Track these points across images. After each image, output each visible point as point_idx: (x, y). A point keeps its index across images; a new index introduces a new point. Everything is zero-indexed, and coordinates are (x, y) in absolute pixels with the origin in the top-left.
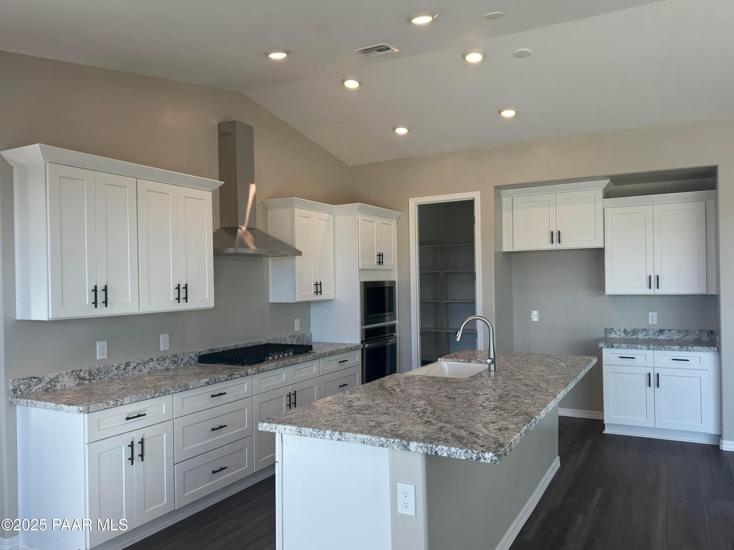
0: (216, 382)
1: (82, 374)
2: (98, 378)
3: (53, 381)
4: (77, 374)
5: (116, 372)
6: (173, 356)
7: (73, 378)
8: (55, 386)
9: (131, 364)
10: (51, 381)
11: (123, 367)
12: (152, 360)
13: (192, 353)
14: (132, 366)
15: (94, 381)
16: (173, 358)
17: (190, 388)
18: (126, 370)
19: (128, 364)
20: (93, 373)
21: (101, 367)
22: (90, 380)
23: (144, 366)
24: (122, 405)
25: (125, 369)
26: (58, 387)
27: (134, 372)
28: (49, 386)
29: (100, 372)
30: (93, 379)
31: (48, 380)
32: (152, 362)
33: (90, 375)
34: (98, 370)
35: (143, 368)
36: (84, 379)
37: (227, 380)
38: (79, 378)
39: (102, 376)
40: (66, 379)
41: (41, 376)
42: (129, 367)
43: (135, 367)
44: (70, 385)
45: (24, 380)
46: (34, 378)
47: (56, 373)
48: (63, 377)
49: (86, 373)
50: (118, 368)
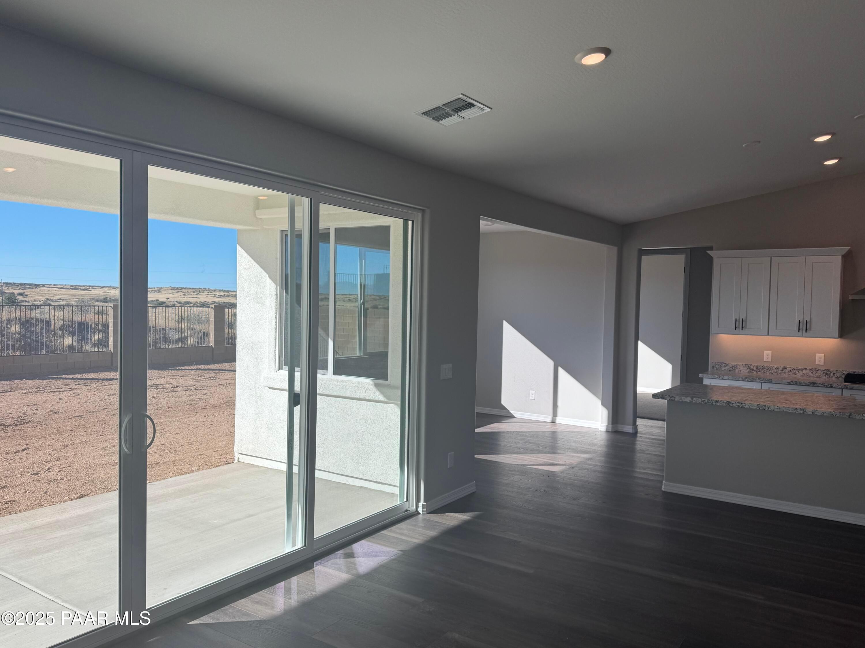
0: (797, 384)
1: (752, 367)
2: (762, 371)
3: (734, 367)
4: (749, 367)
5: (775, 371)
7: (746, 368)
8: (735, 370)
9: (787, 368)
10: (733, 367)
11: (781, 368)
12: (806, 369)
14: (789, 369)
15: (760, 373)
16: (825, 371)
17: (773, 382)
18: (784, 371)
19: (785, 368)
20: (759, 368)
21: (765, 365)
22: (757, 372)
23: (798, 371)
25: (782, 370)
26: (737, 371)
27: (789, 374)
28: (731, 369)
29: (764, 368)
30: (759, 371)
32: (805, 370)
33: (757, 368)
34: (762, 367)
35: (797, 372)
36: (753, 370)
37: (808, 385)
38: (750, 369)
39: (765, 371)
40: (741, 368)
41: (727, 363)
42: (786, 370)
43: (790, 371)
44: (744, 371)
45: (718, 363)
46: (724, 363)
47: (736, 364)
48: (740, 366)
49: (755, 367)
50: (777, 368)
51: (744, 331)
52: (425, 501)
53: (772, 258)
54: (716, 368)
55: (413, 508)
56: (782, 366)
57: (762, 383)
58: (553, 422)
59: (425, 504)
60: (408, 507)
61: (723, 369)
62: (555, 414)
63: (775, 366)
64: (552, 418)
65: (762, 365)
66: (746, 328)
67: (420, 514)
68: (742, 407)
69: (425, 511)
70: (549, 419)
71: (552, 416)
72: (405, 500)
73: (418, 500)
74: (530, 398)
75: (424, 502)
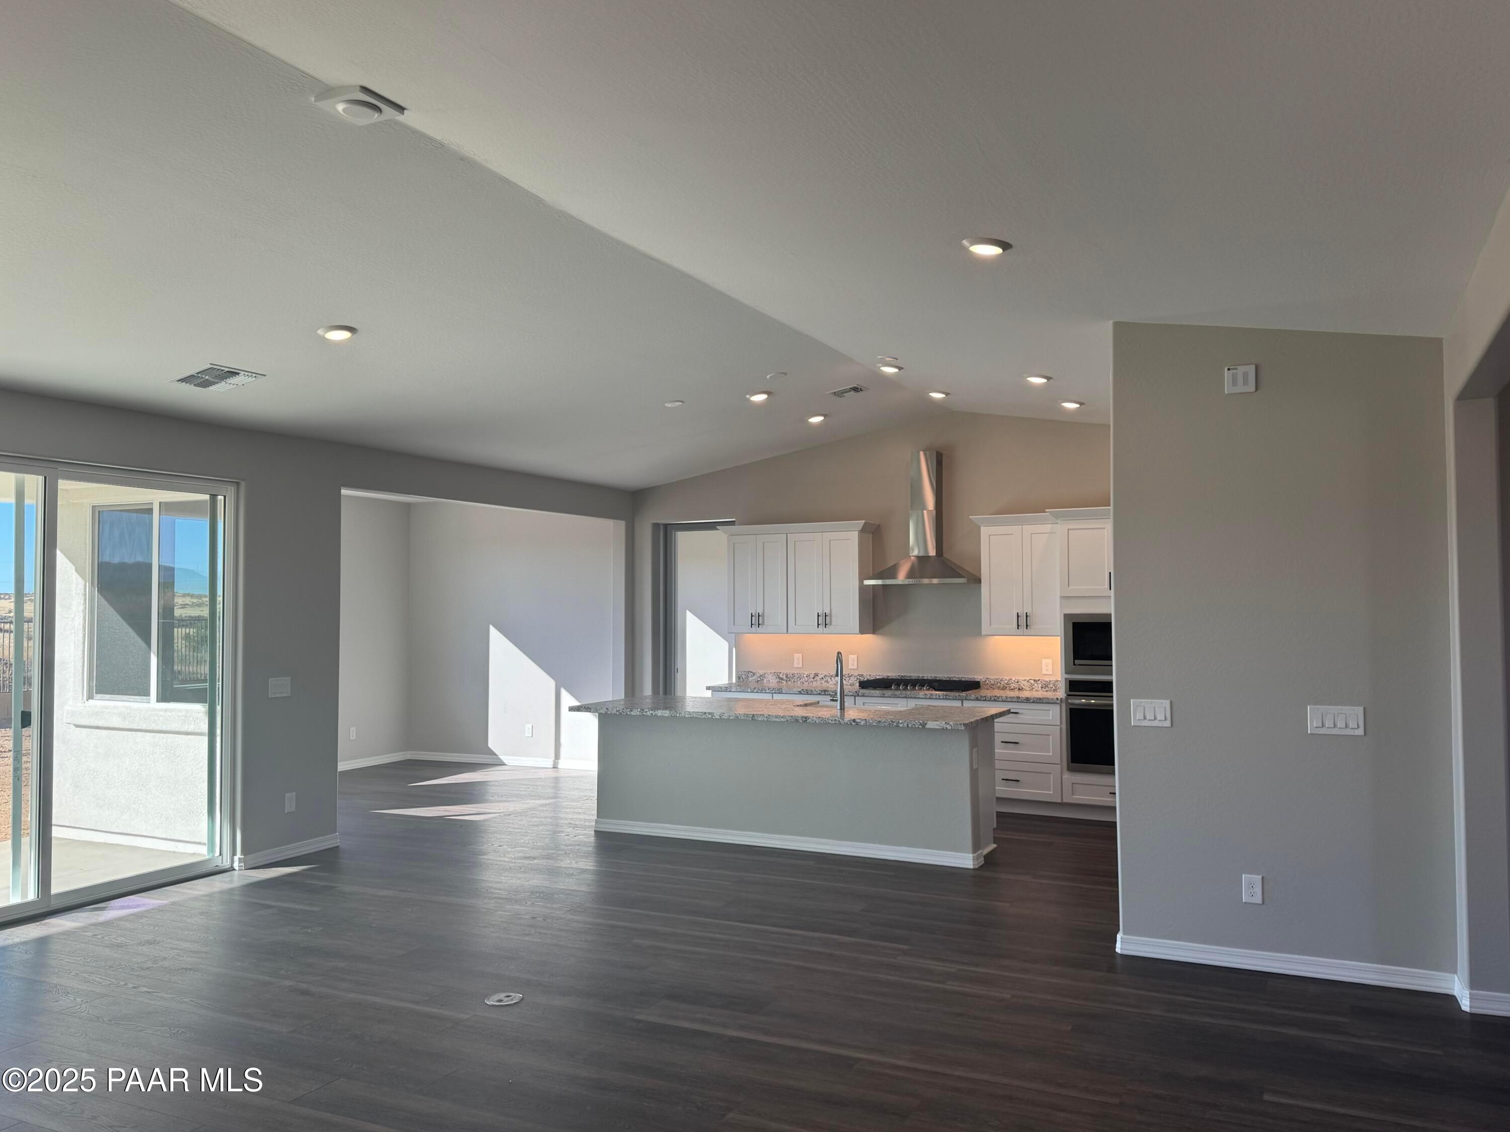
1: (781, 676)
2: (793, 680)
3: (762, 677)
4: (777, 675)
5: (806, 679)
6: (859, 675)
7: (775, 677)
8: (763, 680)
10: (761, 676)
11: (812, 676)
13: (879, 675)
14: (820, 676)
15: (790, 682)
16: (858, 677)
18: (815, 679)
19: (816, 675)
20: (789, 676)
21: (795, 672)
22: (786, 681)
23: (831, 678)
24: (730, 691)
25: (814, 678)
27: (821, 681)
28: (759, 679)
29: (794, 676)
30: (789, 681)
31: (759, 675)
33: (786, 677)
34: (793, 674)
35: (829, 680)
36: (782, 679)
38: (779, 678)
39: (796, 680)
40: (770, 677)
41: (754, 672)
42: (817, 677)
43: (822, 678)
44: (772, 681)
45: (744, 672)
46: (751, 672)
47: (764, 672)
48: (768, 675)
49: (784, 675)
50: (808, 676)
51: (760, 630)
52: (244, 852)
53: (788, 535)
54: (742, 678)
55: (226, 864)
56: (813, 673)
57: (772, 693)
58: (555, 767)
59: (243, 857)
60: (221, 862)
61: (750, 680)
62: (557, 756)
63: (806, 673)
64: (554, 762)
65: (792, 673)
66: (763, 624)
67: (236, 870)
68: (655, 715)
69: (242, 866)
70: (550, 764)
71: (554, 759)
72: (217, 853)
73: (234, 853)
74: (527, 735)
75: (241, 855)
